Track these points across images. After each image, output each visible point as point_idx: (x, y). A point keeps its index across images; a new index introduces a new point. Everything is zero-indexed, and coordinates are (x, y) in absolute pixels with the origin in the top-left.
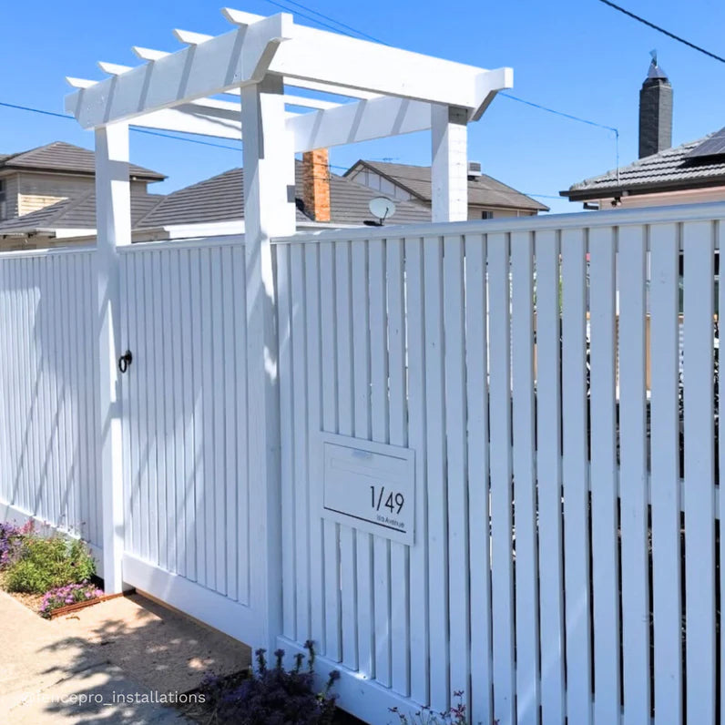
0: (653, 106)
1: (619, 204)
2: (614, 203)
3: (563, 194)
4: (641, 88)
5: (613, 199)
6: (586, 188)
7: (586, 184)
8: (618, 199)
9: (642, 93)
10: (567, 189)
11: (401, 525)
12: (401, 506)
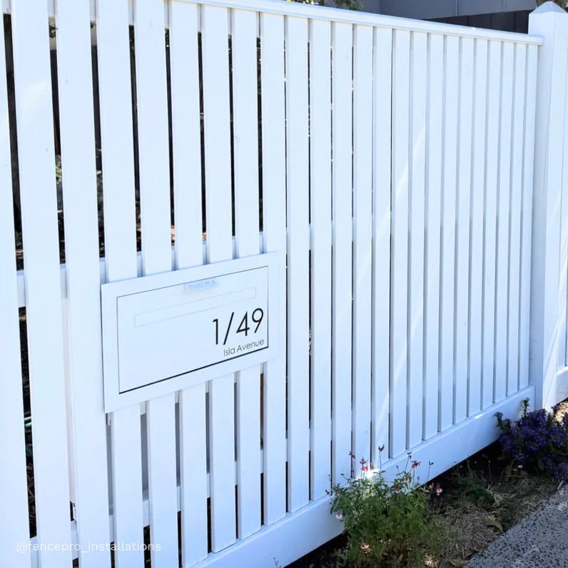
11: (260, 343)
12: (260, 321)
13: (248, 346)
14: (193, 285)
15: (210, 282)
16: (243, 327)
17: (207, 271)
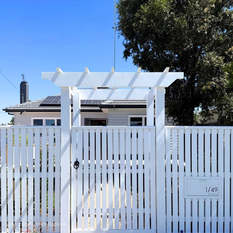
0: (25, 89)
1: (22, 114)
2: (21, 114)
3: (3, 110)
4: (20, 84)
5: (20, 113)
6: (11, 109)
7: (11, 108)
8: (22, 112)
9: (21, 85)
10: (5, 109)
11: (217, 194)
12: (217, 190)
13: (214, 194)
14: (201, 180)
15: (205, 180)
16: (213, 190)
17: (204, 178)
